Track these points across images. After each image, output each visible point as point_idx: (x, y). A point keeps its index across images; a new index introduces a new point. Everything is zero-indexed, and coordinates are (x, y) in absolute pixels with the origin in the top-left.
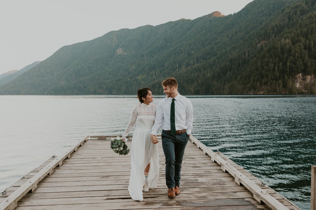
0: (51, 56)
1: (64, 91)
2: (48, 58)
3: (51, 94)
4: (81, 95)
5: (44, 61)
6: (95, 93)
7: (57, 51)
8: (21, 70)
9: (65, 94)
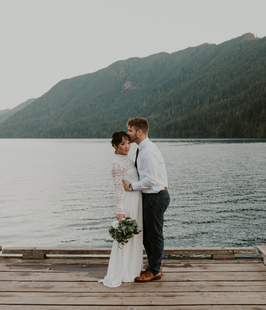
0: (47, 92)
1: (62, 134)
2: (44, 95)
3: (47, 137)
4: (82, 138)
5: (40, 98)
6: (99, 136)
7: (54, 86)
8: (13, 109)
9: (63, 137)
